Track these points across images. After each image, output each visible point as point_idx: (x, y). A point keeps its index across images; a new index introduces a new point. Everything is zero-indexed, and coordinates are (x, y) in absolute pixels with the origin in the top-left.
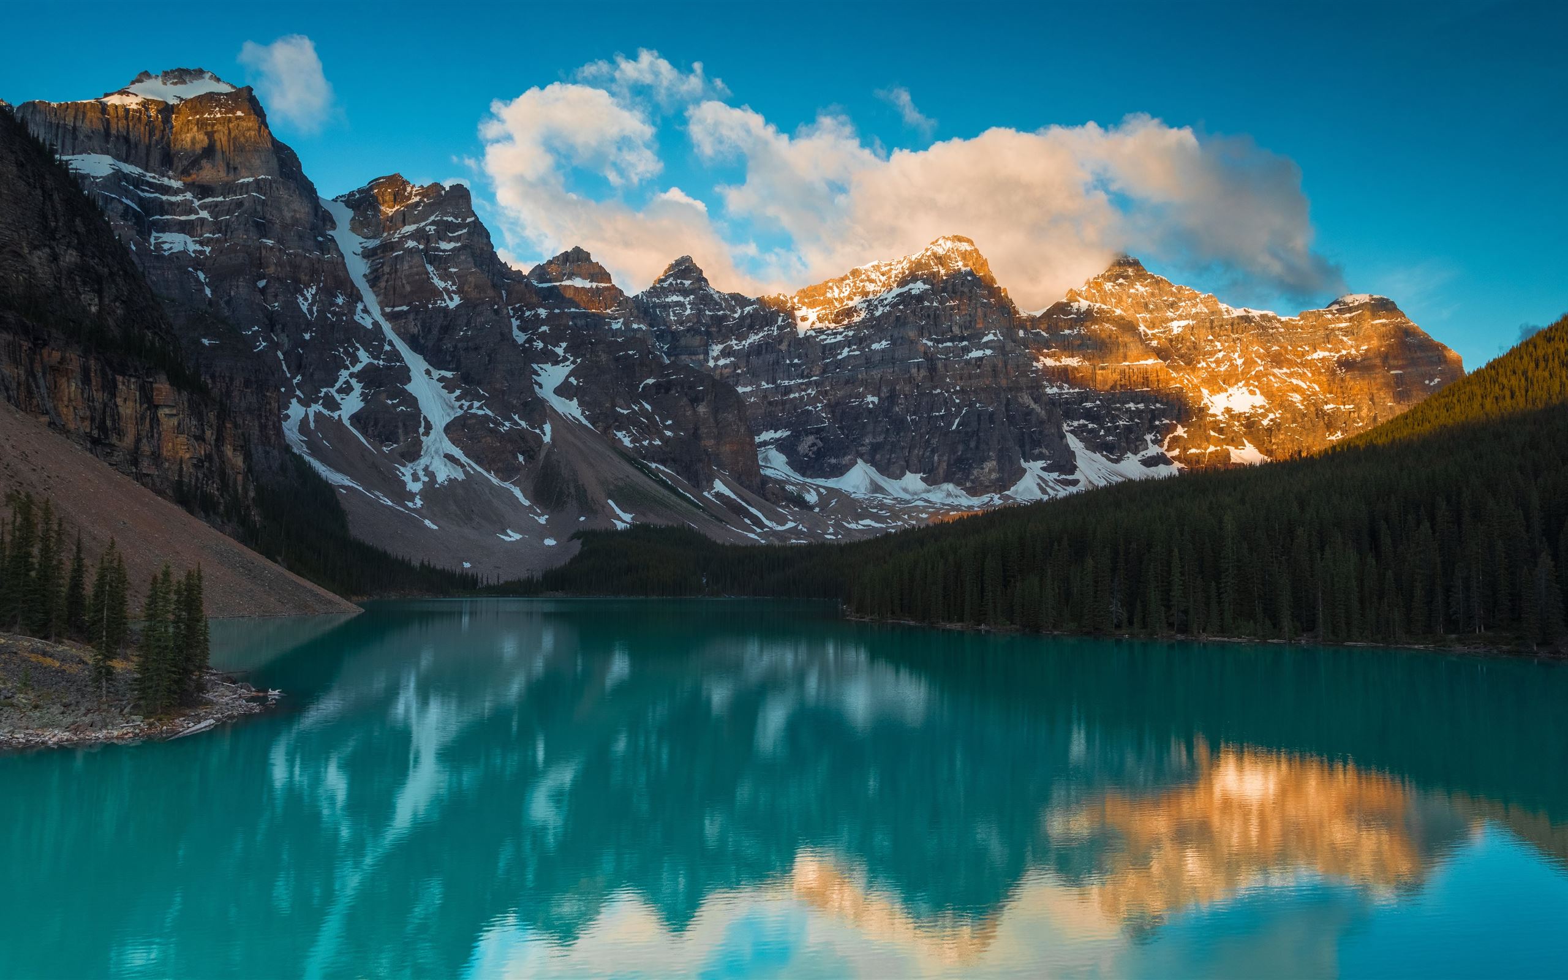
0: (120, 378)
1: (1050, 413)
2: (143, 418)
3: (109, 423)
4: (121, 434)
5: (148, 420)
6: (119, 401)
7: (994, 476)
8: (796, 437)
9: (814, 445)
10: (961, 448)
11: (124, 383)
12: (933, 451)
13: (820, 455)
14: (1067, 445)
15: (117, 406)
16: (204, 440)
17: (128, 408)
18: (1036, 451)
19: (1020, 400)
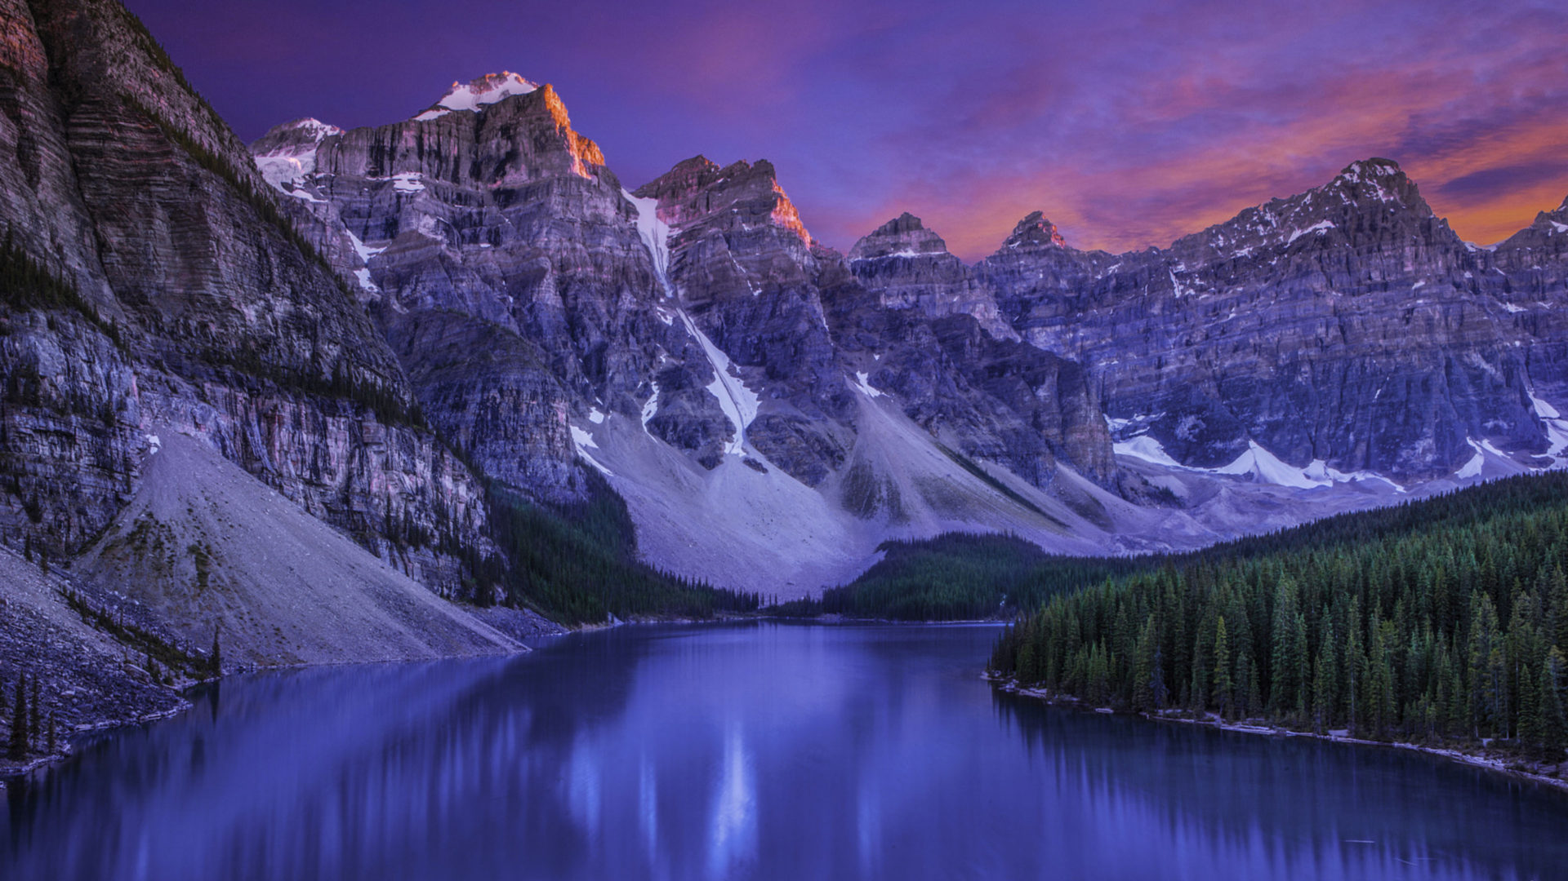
0: (330, 420)
1: (1509, 375)
2: (352, 456)
3: (320, 464)
4: (332, 473)
5: (357, 459)
6: (330, 442)
7: (1429, 458)
8: (1174, 419)
9: (1194, 426)
10: (1384, 423)
11: (333, 425)
12: (1348, 430)
13: (1203, 438)
14: (1535, 414)
15: (327, 447)
16: (415, 474)
17: (338, 447)
18: (1490, 424)
19: (1466, 359)
